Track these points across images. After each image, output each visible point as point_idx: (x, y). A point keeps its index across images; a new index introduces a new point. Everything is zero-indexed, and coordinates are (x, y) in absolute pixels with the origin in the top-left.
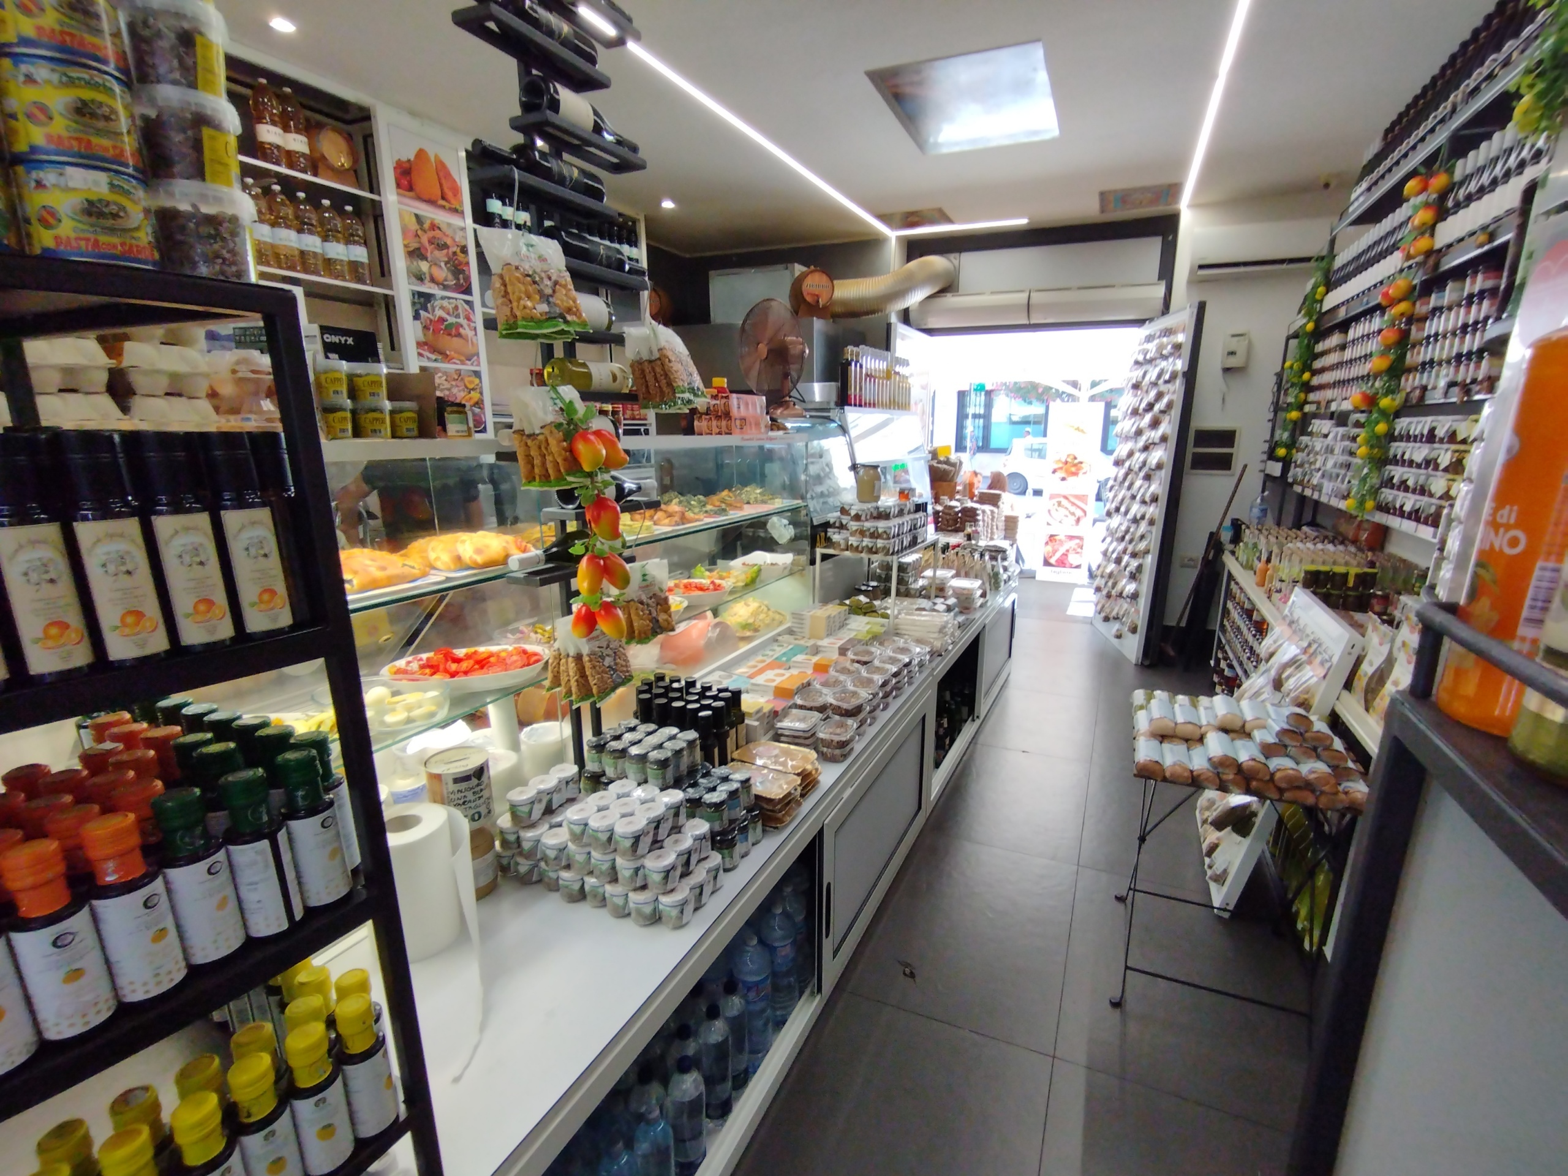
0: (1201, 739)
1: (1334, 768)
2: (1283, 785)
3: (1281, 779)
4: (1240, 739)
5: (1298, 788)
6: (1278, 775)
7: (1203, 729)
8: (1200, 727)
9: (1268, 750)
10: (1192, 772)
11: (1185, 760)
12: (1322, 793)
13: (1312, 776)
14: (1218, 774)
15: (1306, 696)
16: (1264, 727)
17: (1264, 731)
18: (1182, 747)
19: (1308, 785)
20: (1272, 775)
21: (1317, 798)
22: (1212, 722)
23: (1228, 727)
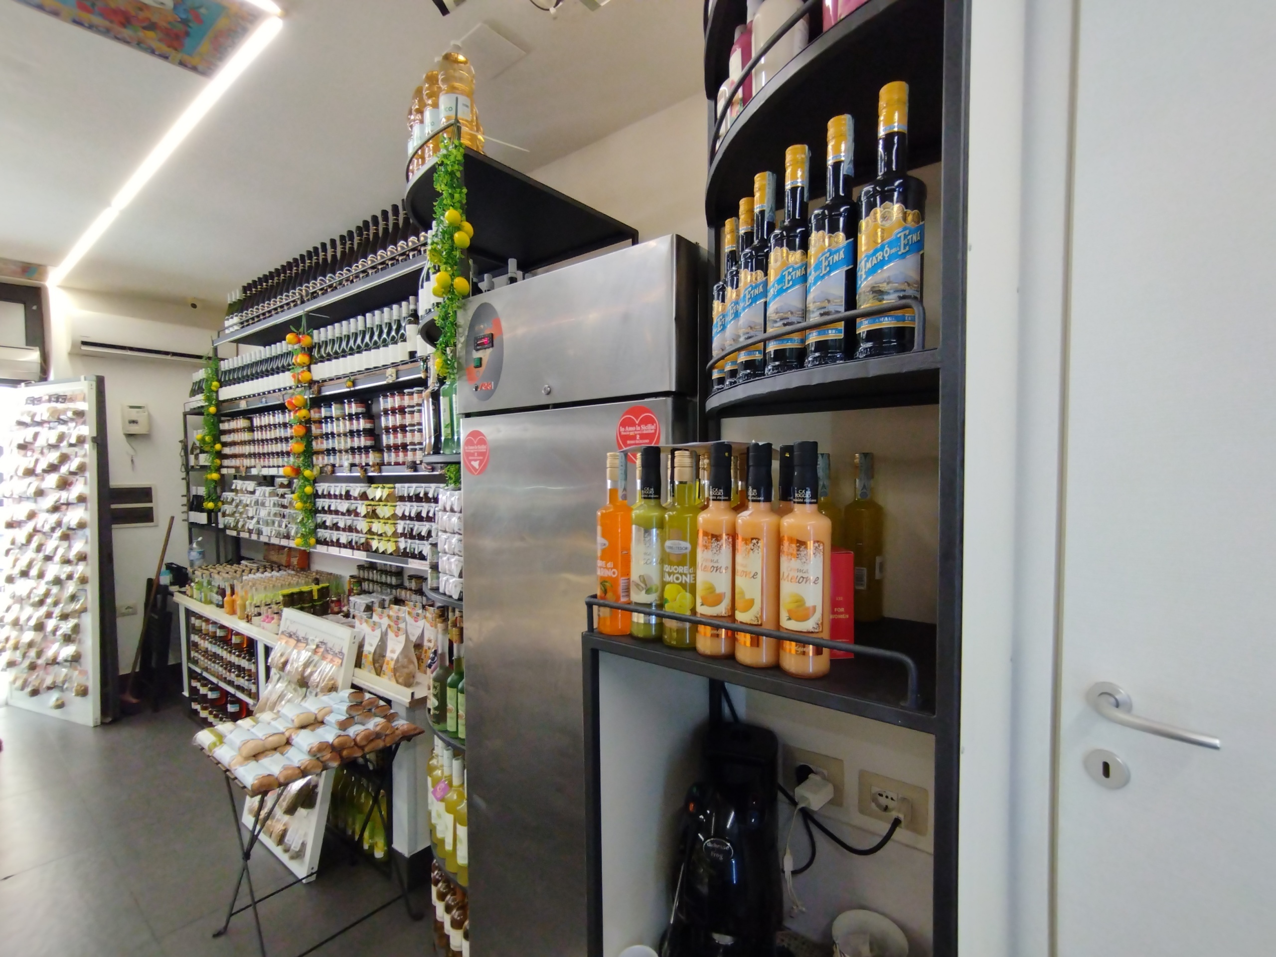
0: (288, 743)
1: (385, 717)
2: (364, 743)
3: (362, 739)
4: (319, 727)
5: (372, 740)
6: (358, 739)
7: (287, 734)
8: (283, 733)
9: (343, 725)
10: (299, 768)
11: (287, 763)
12: (386, 735)
13: (378, 728)
14: (318, 758)
15: (332, 682)
16: (331, 712)
17: (332, 715)
18: (277, 755)
19: (378, 735)
20: (355, 740)
21: (384, 741)
22: (290, 726)
23: (305, 724)
